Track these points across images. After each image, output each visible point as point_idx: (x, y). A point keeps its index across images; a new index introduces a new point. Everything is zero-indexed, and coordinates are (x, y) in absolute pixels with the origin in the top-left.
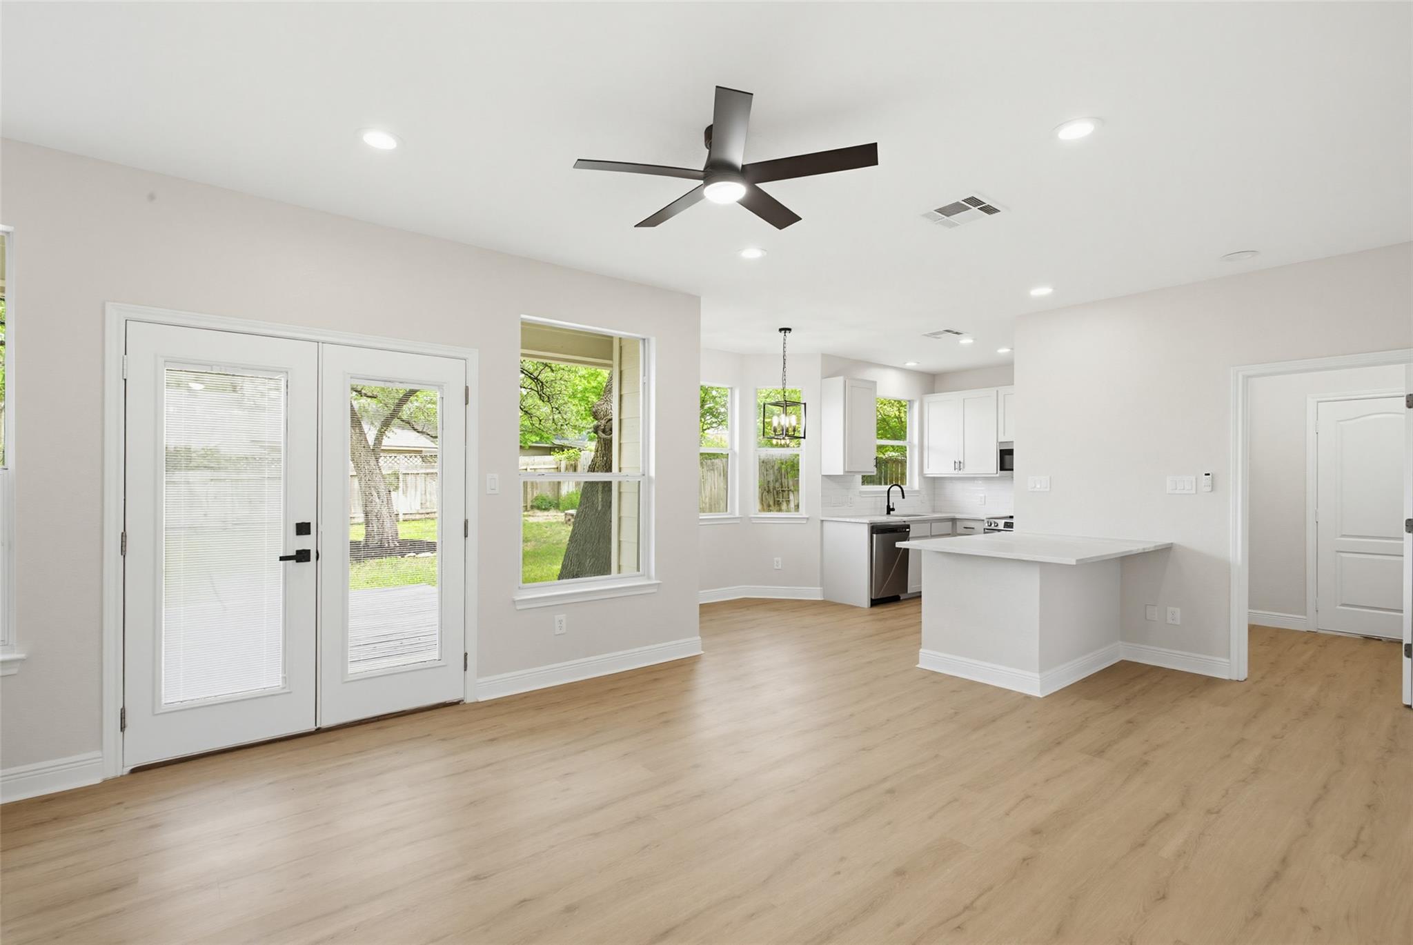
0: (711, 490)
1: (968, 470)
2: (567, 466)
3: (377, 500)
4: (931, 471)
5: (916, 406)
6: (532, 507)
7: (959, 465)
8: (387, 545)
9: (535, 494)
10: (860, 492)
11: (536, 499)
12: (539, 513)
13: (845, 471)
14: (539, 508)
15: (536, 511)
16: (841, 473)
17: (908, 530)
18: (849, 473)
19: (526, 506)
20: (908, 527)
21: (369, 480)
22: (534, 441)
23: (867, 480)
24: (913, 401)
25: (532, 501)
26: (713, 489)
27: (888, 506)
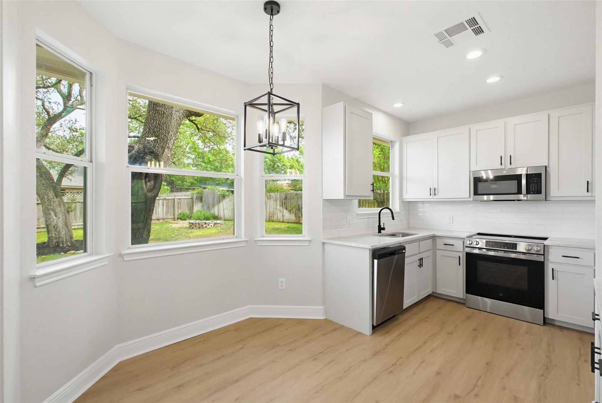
0: (270, 209)
1: (442, 195)
2: (197, 197)
3: (54, 217)
4: (409, 196)
5: (397, 146)
6: (178, 218)
7: (434, 192)
8: (61, 245)
9: (179, 211)
10: (358, 215)
11: (180, 214)
12: (180, 221)
13: (345, 196)
14: (181, 219)
15: (179, 220)
16: (342, 197)
17: (404, 251)
18: (348, 198)
19: (175, 218)
20: (404, 249)
21: (48, 205)
22: (188, 185)
23: (362, 203)
24: (394, 142)
25: (178, 216)
26: (271, 208)
27: (379, 226)
